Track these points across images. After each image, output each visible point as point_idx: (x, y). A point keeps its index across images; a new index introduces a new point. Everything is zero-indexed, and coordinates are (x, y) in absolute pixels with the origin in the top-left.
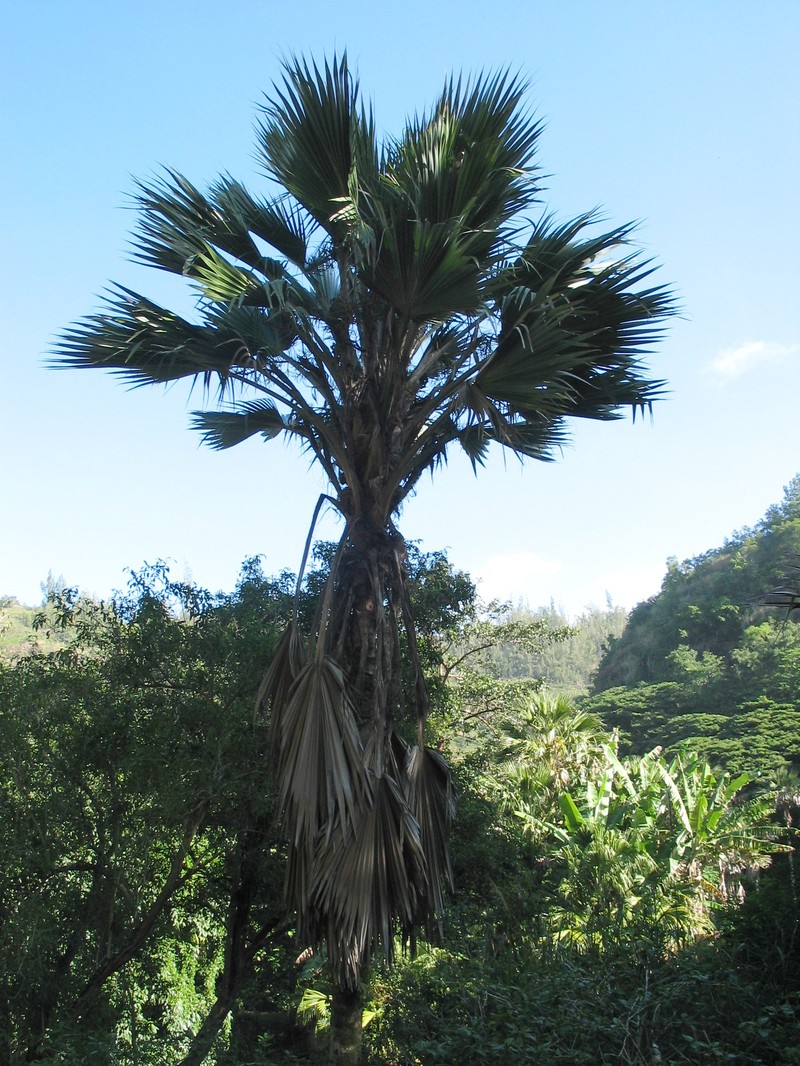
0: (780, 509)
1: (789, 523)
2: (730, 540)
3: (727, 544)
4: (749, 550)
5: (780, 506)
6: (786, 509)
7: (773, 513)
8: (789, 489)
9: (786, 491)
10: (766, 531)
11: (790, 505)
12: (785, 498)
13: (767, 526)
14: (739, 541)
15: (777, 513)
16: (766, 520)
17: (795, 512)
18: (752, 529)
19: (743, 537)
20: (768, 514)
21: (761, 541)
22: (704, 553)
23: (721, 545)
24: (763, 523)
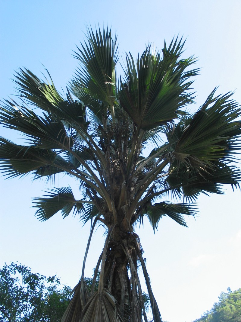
0: (218, 304)
1: (222, 308)
2: (203, 315)
3: (202, 317)
4: (210, 319)
5: (217, 303)
6: (220, 304)
7: (215, 305)
8: (220, 297)
9: (219, 298)
10: (214, 312)
11: (221, 302)
12: (219, 300)
13: (215, 310)
14: (206, 316)
15: (217, 305)
16: (214, 308)
17: (223, 305)
18: (210, 311)
19: (207, 314)
20: (214, 306)
21: (213, 315)
22: (195, 320)
23: (200, 317)
24: (213, 309)
